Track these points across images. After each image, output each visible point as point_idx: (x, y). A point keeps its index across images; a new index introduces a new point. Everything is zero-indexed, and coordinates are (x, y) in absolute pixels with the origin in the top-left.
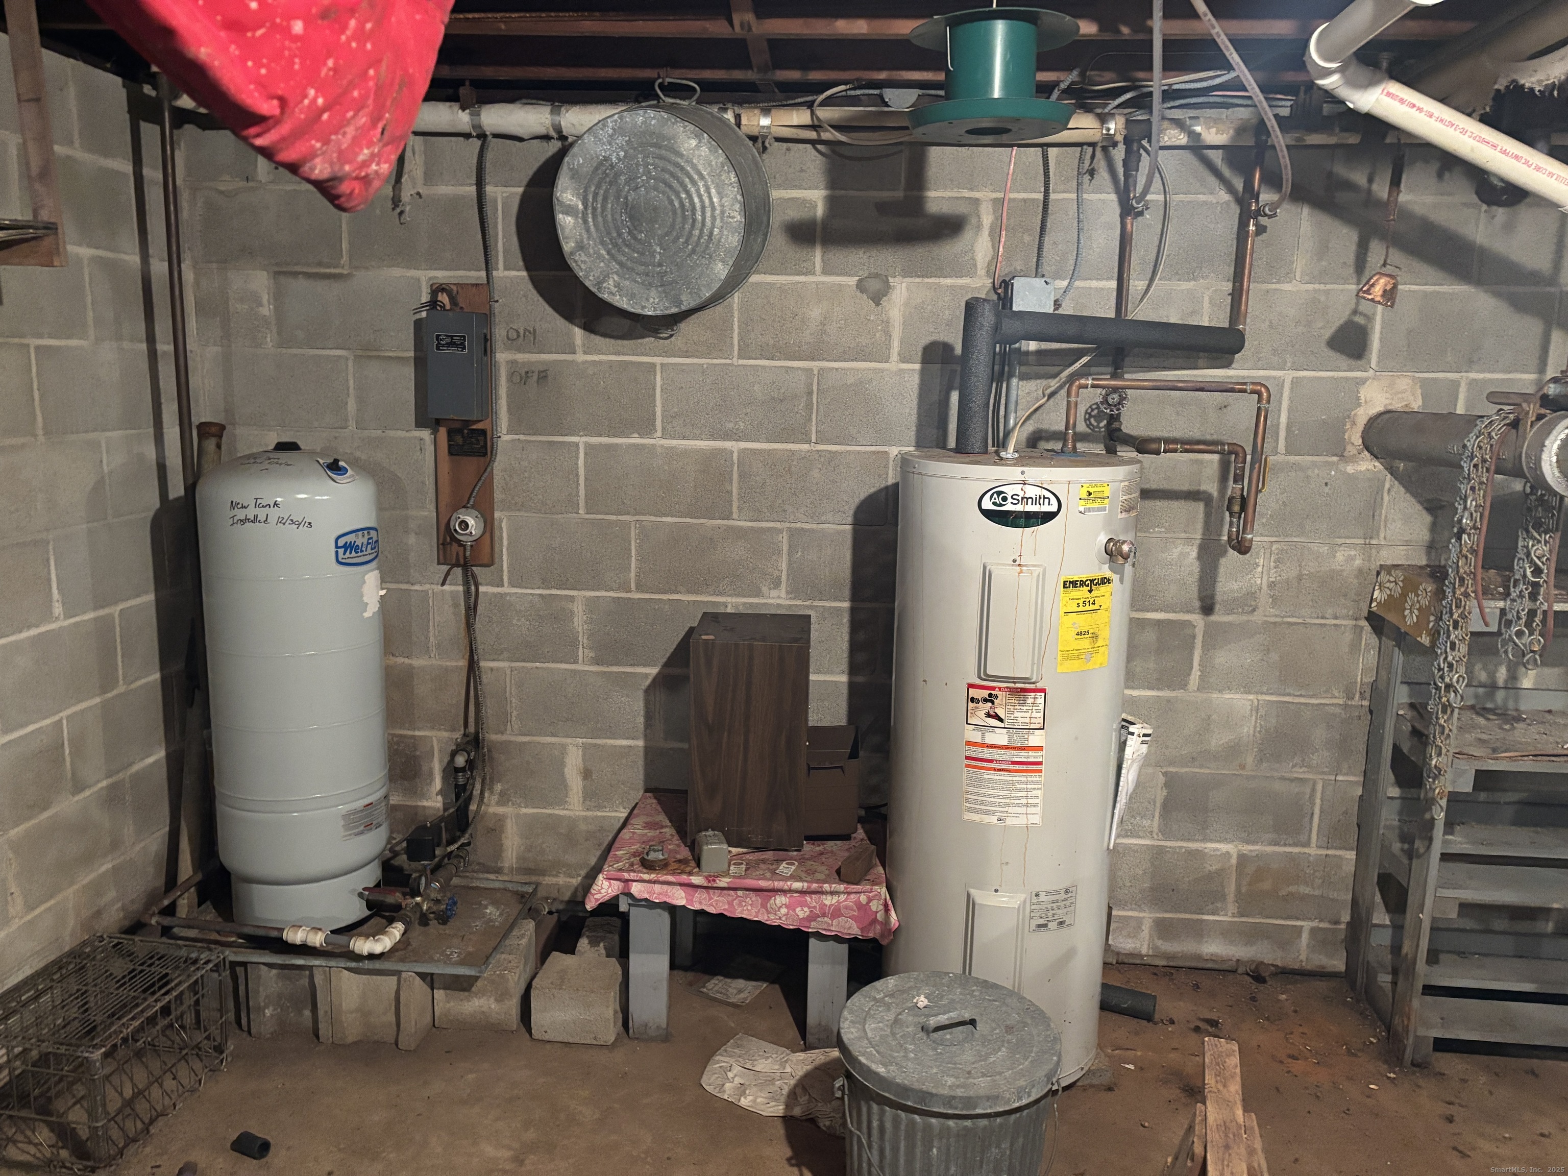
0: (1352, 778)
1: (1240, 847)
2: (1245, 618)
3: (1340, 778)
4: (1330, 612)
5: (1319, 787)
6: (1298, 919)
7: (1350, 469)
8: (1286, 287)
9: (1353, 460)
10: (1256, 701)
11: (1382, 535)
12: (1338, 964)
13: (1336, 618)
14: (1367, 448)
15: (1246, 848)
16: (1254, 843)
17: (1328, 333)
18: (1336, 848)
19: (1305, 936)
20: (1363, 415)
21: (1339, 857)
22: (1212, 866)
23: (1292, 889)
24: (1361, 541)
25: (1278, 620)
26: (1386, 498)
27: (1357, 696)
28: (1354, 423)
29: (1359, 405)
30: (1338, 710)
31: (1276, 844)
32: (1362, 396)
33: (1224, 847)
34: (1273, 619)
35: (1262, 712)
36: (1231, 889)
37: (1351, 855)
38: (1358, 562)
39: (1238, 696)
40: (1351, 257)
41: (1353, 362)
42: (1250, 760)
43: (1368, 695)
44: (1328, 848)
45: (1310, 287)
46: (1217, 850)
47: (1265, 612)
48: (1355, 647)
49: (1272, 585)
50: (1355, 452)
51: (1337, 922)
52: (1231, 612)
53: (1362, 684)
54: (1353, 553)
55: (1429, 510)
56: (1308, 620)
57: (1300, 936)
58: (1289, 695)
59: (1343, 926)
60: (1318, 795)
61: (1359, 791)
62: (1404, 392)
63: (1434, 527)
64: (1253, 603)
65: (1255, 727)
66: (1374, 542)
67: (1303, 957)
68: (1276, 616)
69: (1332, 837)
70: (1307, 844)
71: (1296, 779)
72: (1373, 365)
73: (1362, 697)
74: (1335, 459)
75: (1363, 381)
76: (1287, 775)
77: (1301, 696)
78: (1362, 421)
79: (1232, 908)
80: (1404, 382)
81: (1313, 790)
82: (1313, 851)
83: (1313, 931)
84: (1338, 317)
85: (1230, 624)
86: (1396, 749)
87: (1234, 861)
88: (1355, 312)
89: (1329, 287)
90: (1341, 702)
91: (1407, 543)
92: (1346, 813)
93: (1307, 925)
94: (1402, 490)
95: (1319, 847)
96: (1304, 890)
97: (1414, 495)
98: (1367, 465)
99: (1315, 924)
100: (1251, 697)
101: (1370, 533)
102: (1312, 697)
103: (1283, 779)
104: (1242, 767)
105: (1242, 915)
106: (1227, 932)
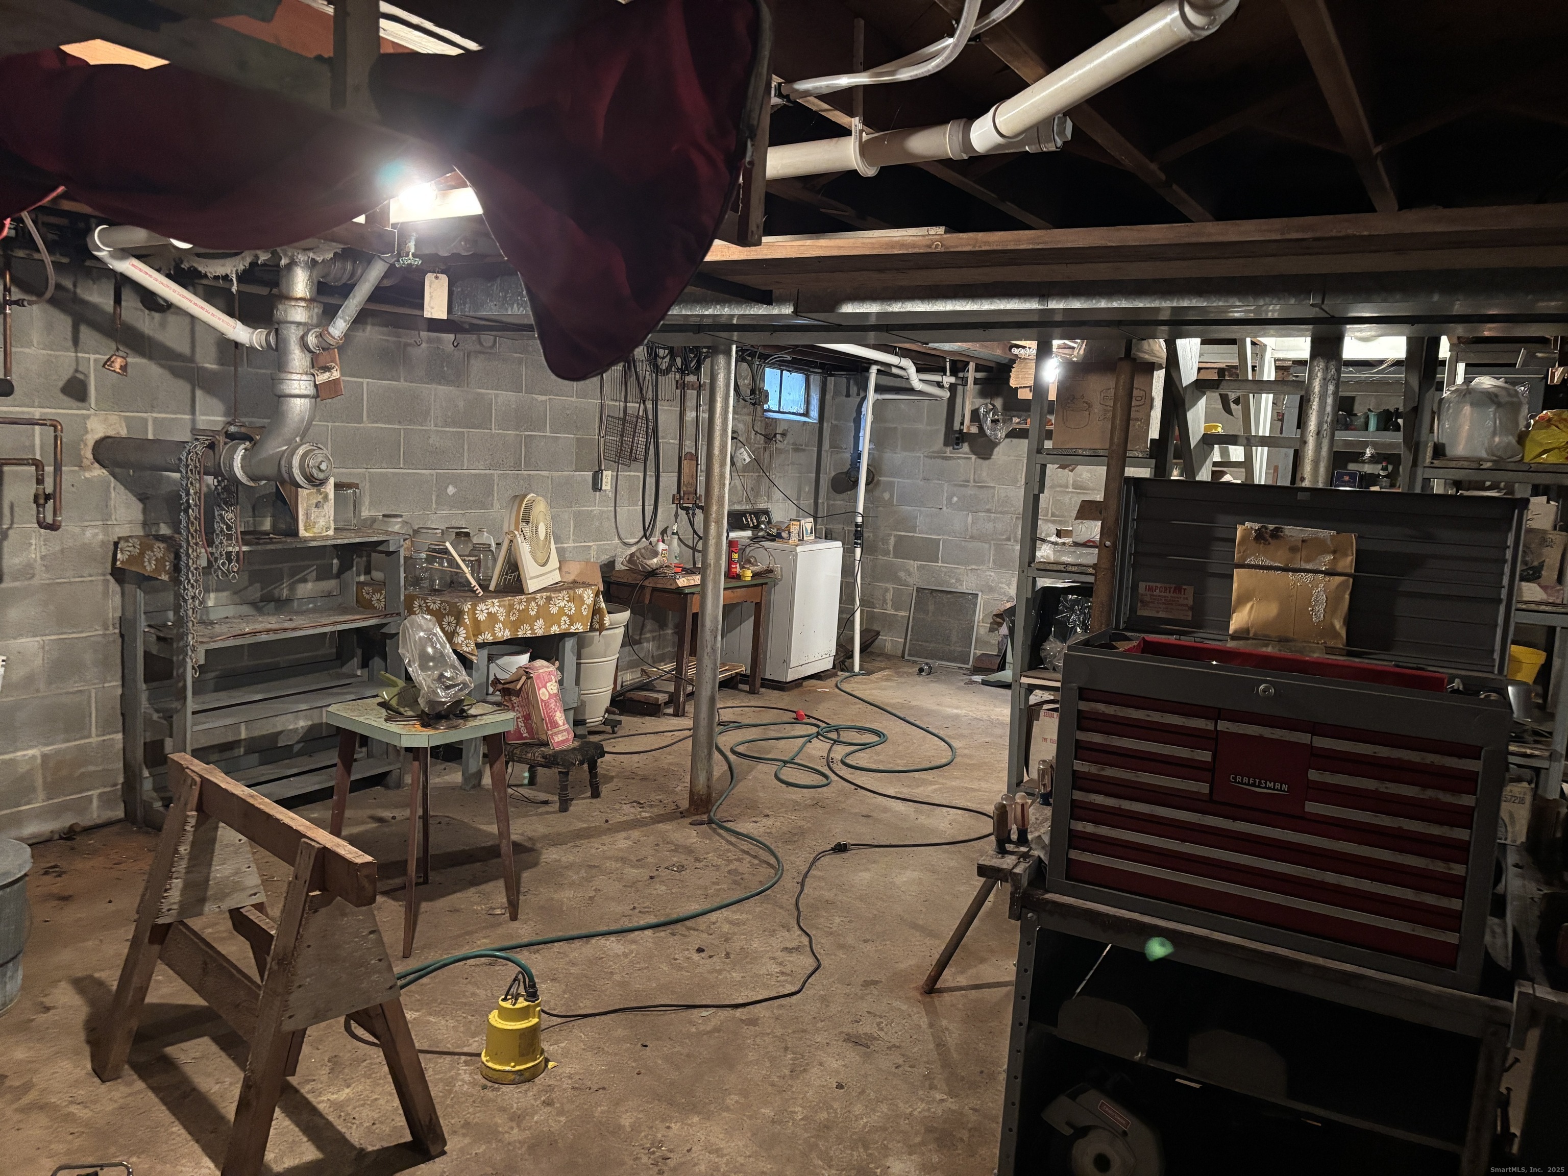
0: (115, 684)
1: (43, 750)
2: (26, 583)
3: (106, 685)
4: (86, 573)
5: (93, 695)
6: (88, 790)
7: (87, 475)
8: (27, 350)
9: (87, 468)
10: (42, 642)
11: (113, 517)
12: (120, 813)
13: (91, 576)
14: (98, 462)
15: (47, 749)
16: (52, 744)
17: (61, 384)
18: (110, 734)
19: (95, 803)
20: (91, 439)
21: (113, 739)
22: (23, 769)
23: (83, 770)
24: (101, 523)
25: (51, 581)
26: (113, 494)
27: (111, 628)
28: (86, 445)
29: (87, 432)
30: (100, 639)
31: (68, 741)
32: (89, 426)
33: (30, 752)
34: (47, 582)
35: (47, 648)
36: (39, 782)
37: (120, 736)
38: (101, 537)
39: (28, 640)
40: (69, 335)
41: (80, 404)
42: (42, 686)
43: (118, 626)
44: (104, 735)
45: (45, 352)
46: (24, 755)
47: (42, 577)
48: (106, 594)
49: (43, 558)
50: (89, 463)
51: (115, 785)
52: (15, 579)
53: (113, 618)
54: (96, 531)
55: (140, 500)
56: (72, 580)
57: (91, 802)
58: (65, 633)
59: (119, 787)
60: (93, 700)
61: (120, 691)
62: (115, 424)
63: (144, 511)
64: (31, 572)
65: (43, 660)
66: (109, 523)
67: (95, 815)
68: (49, 579)
69: (105, 728)
70: (89, 736)
71: (77, 692)
72: (93, 406)
73: (115, 628)
74: (76, 468)
75: (88, 417)
76: (71, 690)
77: (74, 633)
78: (91, 444)
79: (41, 795)
80: (114, 418)
81: (90, 696)
82: (94, 740)
83: (100, 795)
84: (66, 374)
85: (16, 588)
86: (147, 654)
87: (39, 761)
88: (77, 371)
89: (57, 353)
90: (101, 632)
91: (130, 523)
92: (113, 708)
93: (95, 793)
94: (122, 488)
95: (97, 736)
96: (91, 768)
97: (131, 491)
98: (98, 472)
99: (99, 791)
100: (38, 639)
101: (106, 517)
102: (82, 632)
103: (68, 693)
104: (38, 691)
105: (49, 799)
106: (39, 815)
